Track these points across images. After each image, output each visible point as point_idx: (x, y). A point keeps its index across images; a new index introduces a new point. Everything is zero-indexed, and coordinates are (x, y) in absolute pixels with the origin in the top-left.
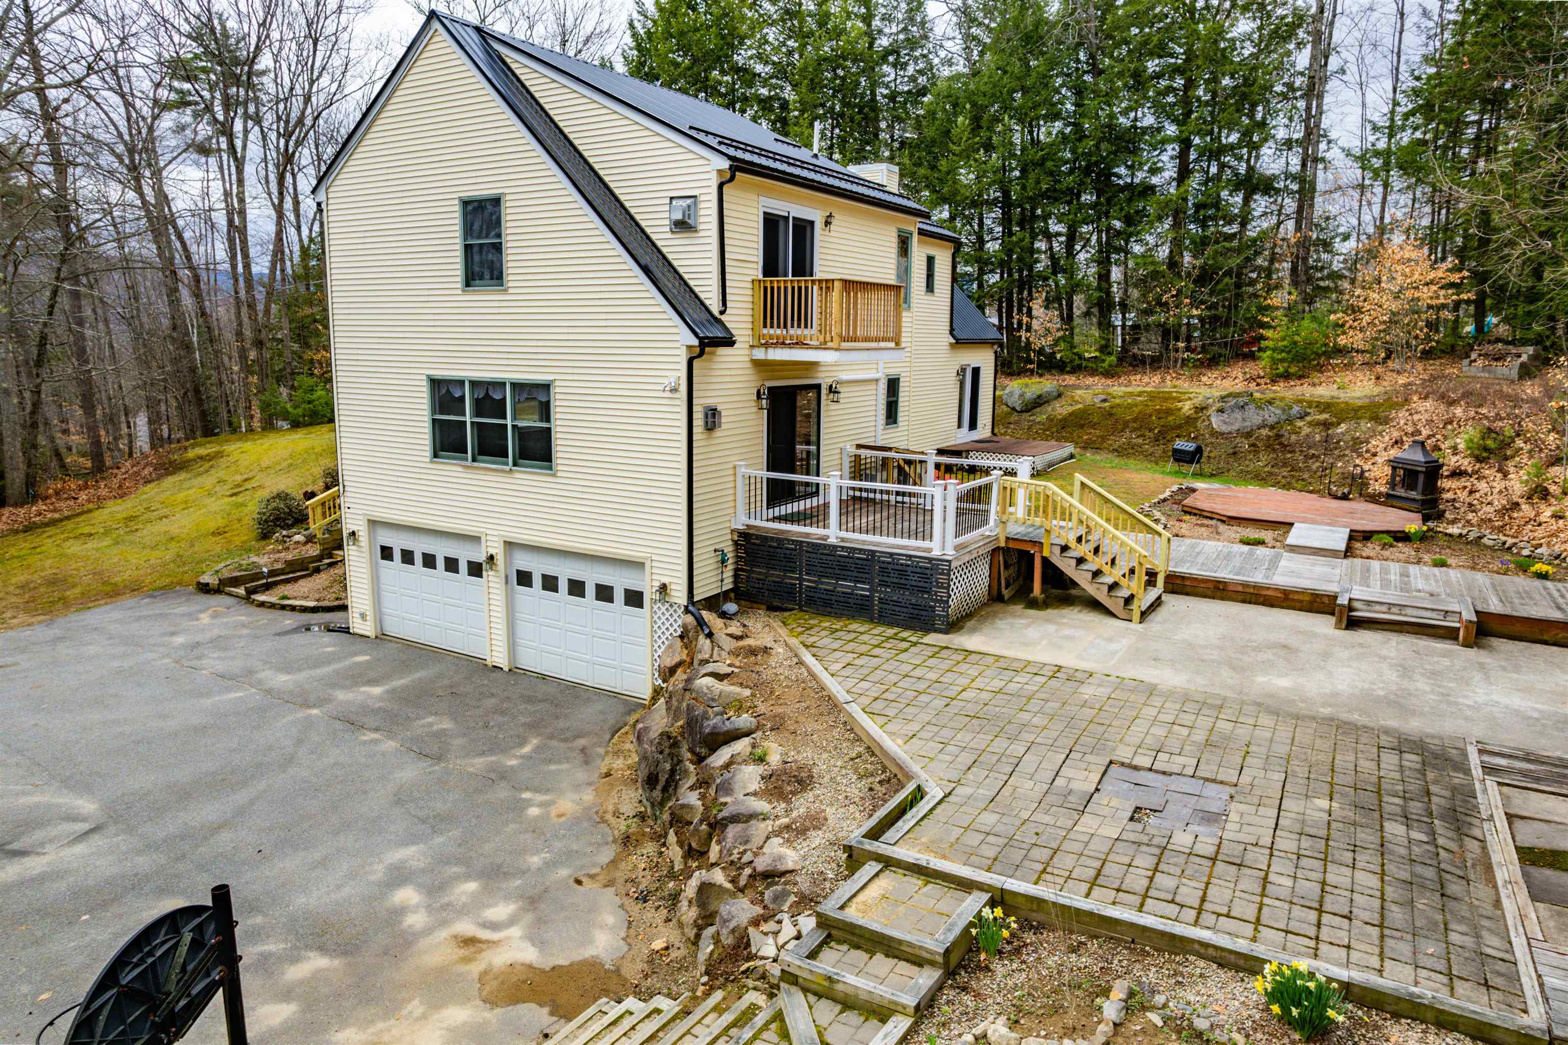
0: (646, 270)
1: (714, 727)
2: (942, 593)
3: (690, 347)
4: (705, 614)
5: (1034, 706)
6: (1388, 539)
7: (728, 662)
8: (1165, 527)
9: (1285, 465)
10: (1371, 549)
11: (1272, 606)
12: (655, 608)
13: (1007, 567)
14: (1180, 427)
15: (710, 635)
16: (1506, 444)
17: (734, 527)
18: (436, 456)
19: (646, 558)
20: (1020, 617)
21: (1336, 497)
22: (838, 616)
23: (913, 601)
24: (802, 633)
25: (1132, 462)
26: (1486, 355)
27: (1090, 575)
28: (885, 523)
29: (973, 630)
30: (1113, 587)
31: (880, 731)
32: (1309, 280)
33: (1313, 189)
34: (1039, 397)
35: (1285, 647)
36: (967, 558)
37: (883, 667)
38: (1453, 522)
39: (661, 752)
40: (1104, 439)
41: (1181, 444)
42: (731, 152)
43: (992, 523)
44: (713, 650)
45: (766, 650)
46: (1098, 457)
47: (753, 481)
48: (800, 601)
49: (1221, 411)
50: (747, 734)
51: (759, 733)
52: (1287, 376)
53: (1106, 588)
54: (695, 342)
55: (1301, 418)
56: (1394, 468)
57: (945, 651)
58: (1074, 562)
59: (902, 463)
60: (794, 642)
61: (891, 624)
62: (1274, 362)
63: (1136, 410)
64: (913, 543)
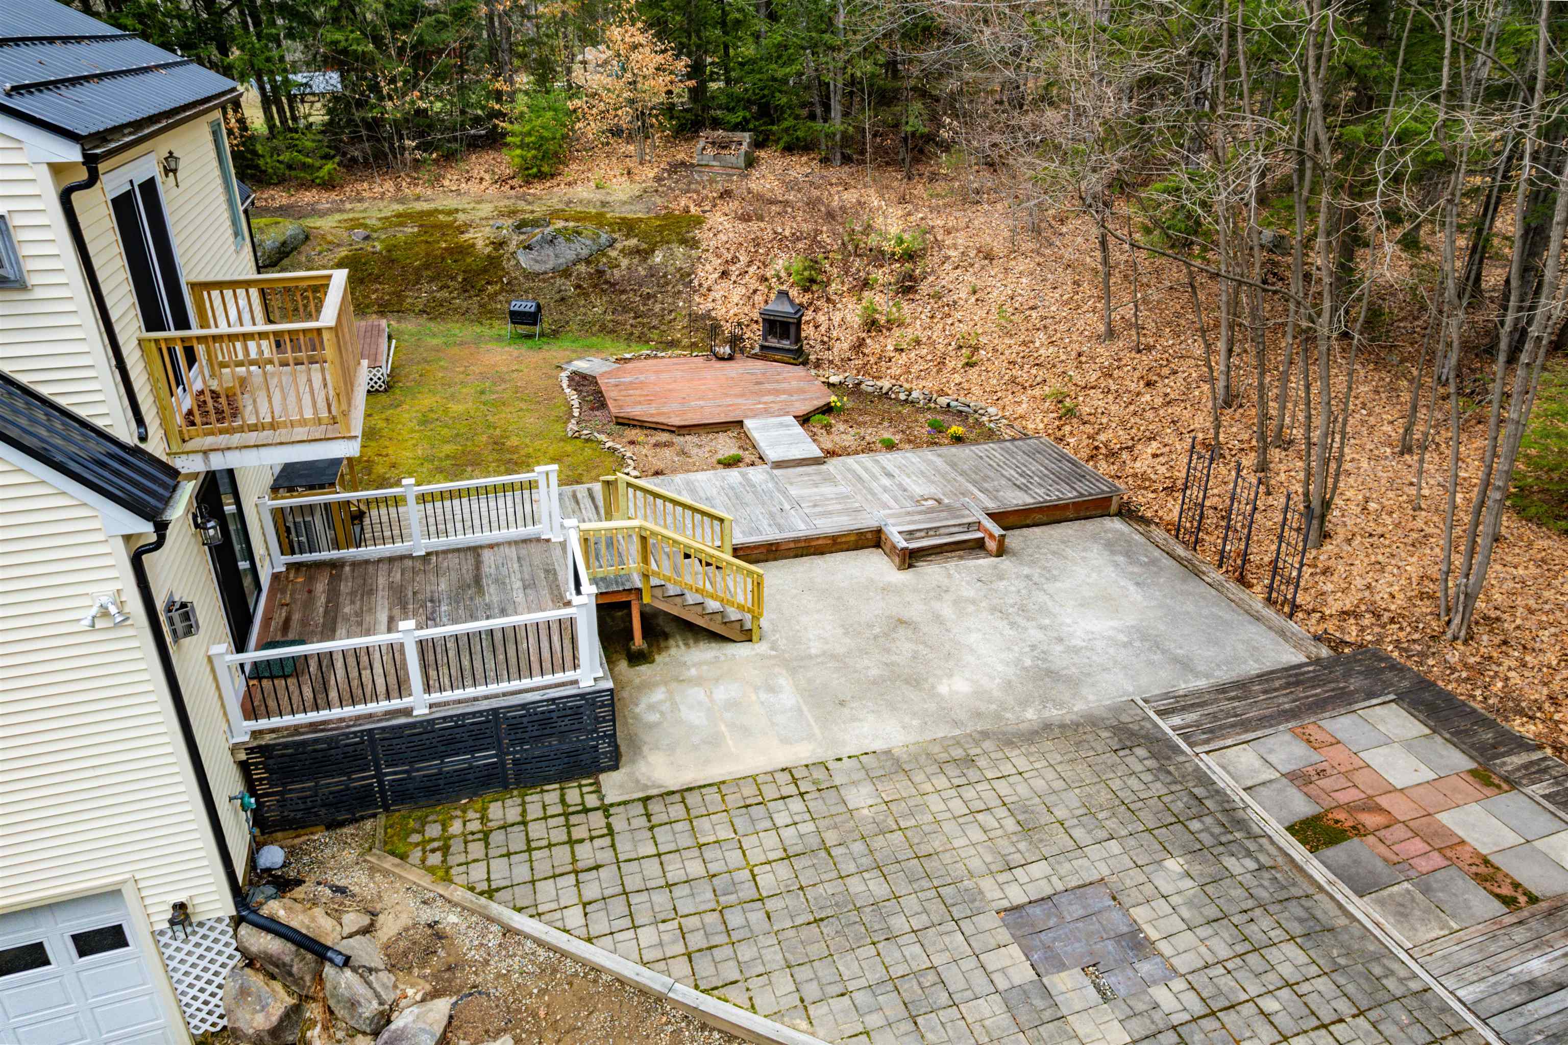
2: (605, 727)
3: (129, 538)
6: (823, 418)
10: (825, 440)
14: (485, 270)
15: (348, 963)
17: (231, 743)
19: (121, 882)
20: (647, 687)
21: (723, 359)
23: (566, 749)
26: (712, 143)
30: (726, 612)
31: (762, 1019)
34: (284, 244)
35: (901, 621)
37: (628, 885)
40: (400, 295)
41: (518, 305)
44: (369, 984)
45: (434, 931)
49: (523, 245)
53: (719, 617)
54: (146, 527)
55: (612, 246)
56: (765, 320)
57: (653, 807)
58: (682, 605)
60: (457, 892)
62: (525, 161)
64: (548, 680)
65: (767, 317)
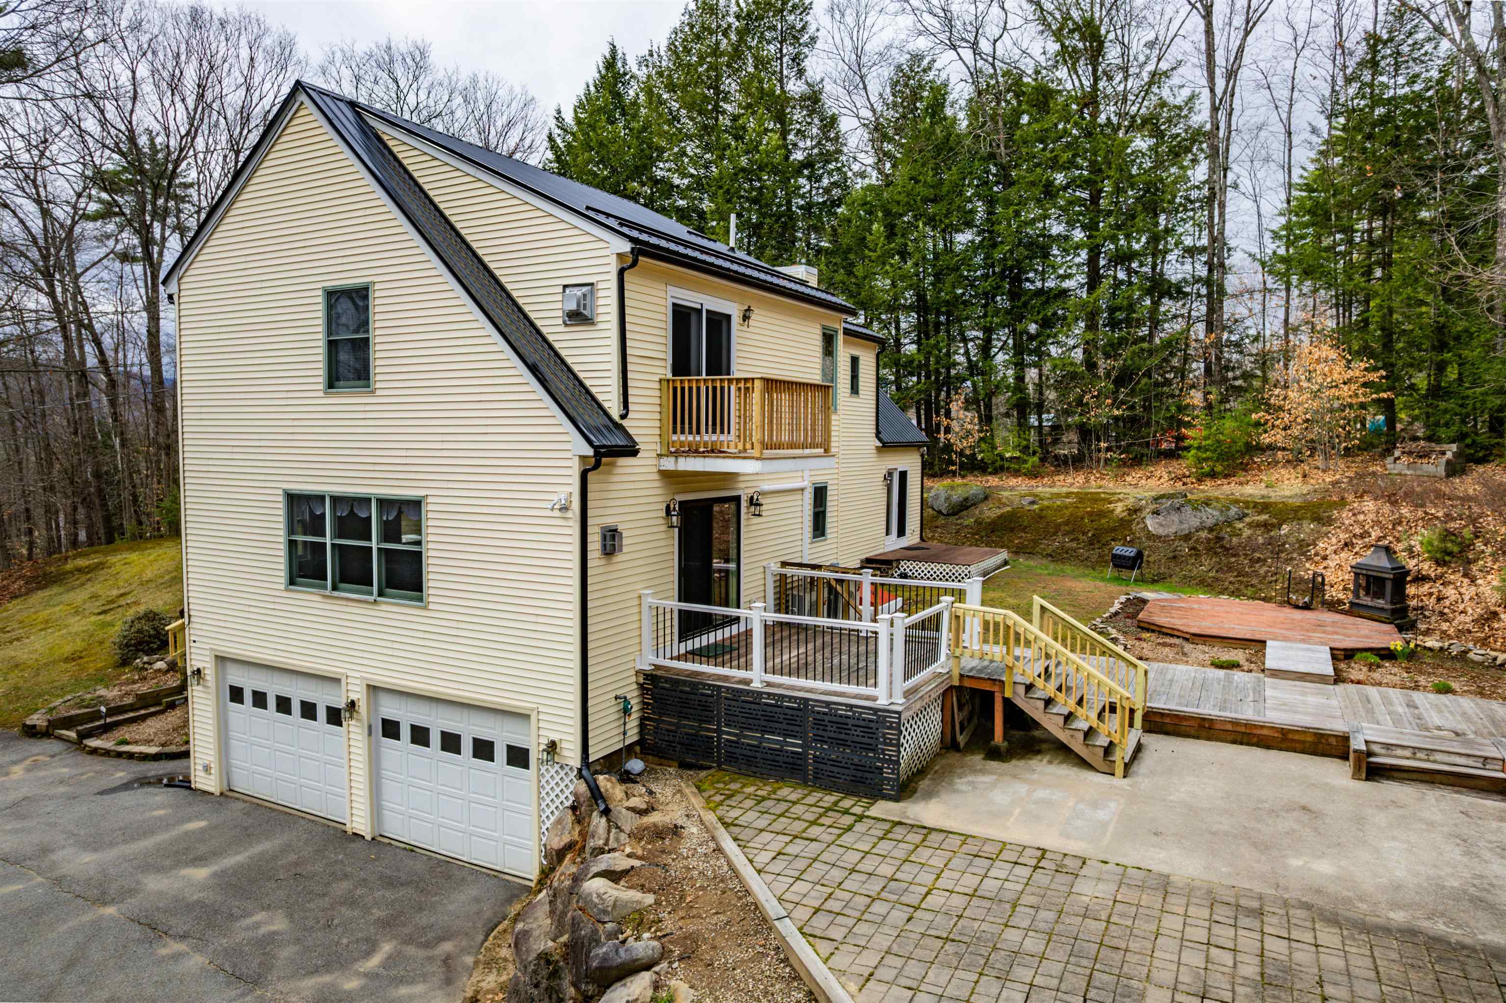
0: (533, 369)
1: (605, 959)
2: (891, 751)
3: (583, 458)
4: (602, 780)
5: (1022, 918)
6: (1374, 659)
7: (628, 850)
8: (1125, 648)
9: (1230, 569)
10: (1357, 671)
11: (1268, 747)
12: (543, 770)
13: (960, 708)
14: (1114, 529)
15: (606, 812)
16: (1466, 546)
17: (639, 667)
18: (292, 582)
19: (532, 710)
20: (983, 772)
21: (1297, 607)
22: (763, 776)
23: (856, 761)
24: (721, 803)
25: (1068, 569)
26: (1410, 453)
27: (1061, 720)
28: (819, 656)
29: (929, 795)
30: (1089, 733)
31: (824, 968)
32: (1225, 380)
33: (1222, 292)
34: (966, 499)
35: (1304, 808)
36: (918, 705)
37: (824, 857)
38: (1427, 633)
39: (536, 986)
40: (1036, 542)
41: (1120, 549)
42: (635, 234)
43: (943, 658)
44: (609, 832)
45: (676, 830)
46: (1031, 563)
47: (661, 611)
48: (719, 757)
49: (1156, 513)
50: (648, 967)
51: (664, 965)
52: (1213, 475)
53: (1081, 736)
54: (590, 452)
55: (1240, 519)
56: (1356, 574)
57: (898, 829)
58: (1041, 704)
59: (833, 583)
60: (710, 817)
61: (829, 788)
62: (1200, 460)
63: (1067, 512)
64: (852, 689)
65: (1358, 571)
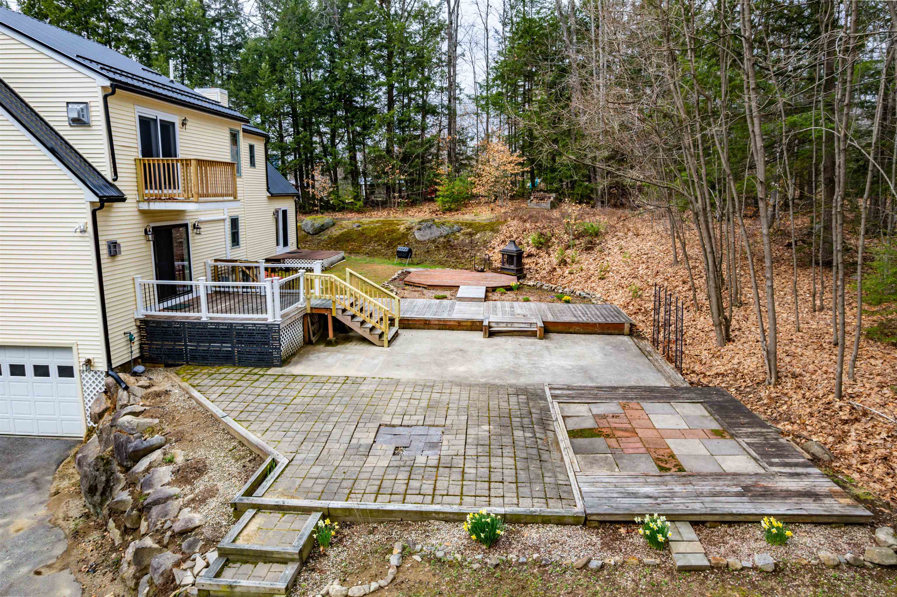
0: (52, 151)
1: (136, 447)
2: (276, 344)
3: (92, 203)
4: (121, 375)
5: (336, 401)
6: (503, 290)
7: (141, 404)
8: (397, 294)
9: (453, 256)
10: (496, 296)
11: (453, 330)
12: (84, 376)
13: (313, 324)
14: (399, 239)
15: (126, 388)
16: (548, 240)
17: (136, 317)
19: (73, 344)
20: (323, 352)
21: (478, 271)
22: (212, 365)
23: (259, 350)
24: (190, 378)
25: (376, 259)
26: (537, 198)
27: (359, 324)
28: (237, 305)
29: (297, 363)
30: (372, 329)
31: (246, 431)
32: (457, 160)
33: (455, 114)
34: (323, 225)
35: (461, 350)
36: (289, 322)
37: (244, 392)
38: (530, 279)
39: (98, 470)
40: (360, 247)
41: (401, 248)
42: (111, 75)
43: (301, 300)
44: (129, 397)
45: (167, 392)
46: (358, 258)
47: (147, 287)
48: (187, 359)
49: (419, 229)
50: (159, 447)
51: (168, 445)
52: (450, 210)
53: (368, 330)
54: (97, 199)
55: (459, 231)
56: (503, 255)
57: (281, 378)
58: (350, 318)
59: (244, 269)
60: (185, 385)
61: (246, 366)
62: (444, 203)
63: (376, 231)
64: (255, 316)
65: (503, 253)
